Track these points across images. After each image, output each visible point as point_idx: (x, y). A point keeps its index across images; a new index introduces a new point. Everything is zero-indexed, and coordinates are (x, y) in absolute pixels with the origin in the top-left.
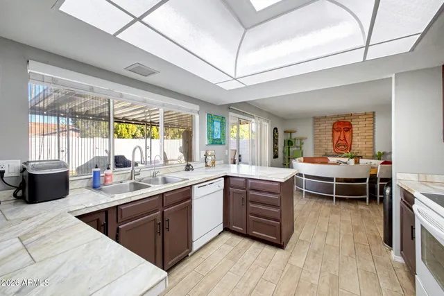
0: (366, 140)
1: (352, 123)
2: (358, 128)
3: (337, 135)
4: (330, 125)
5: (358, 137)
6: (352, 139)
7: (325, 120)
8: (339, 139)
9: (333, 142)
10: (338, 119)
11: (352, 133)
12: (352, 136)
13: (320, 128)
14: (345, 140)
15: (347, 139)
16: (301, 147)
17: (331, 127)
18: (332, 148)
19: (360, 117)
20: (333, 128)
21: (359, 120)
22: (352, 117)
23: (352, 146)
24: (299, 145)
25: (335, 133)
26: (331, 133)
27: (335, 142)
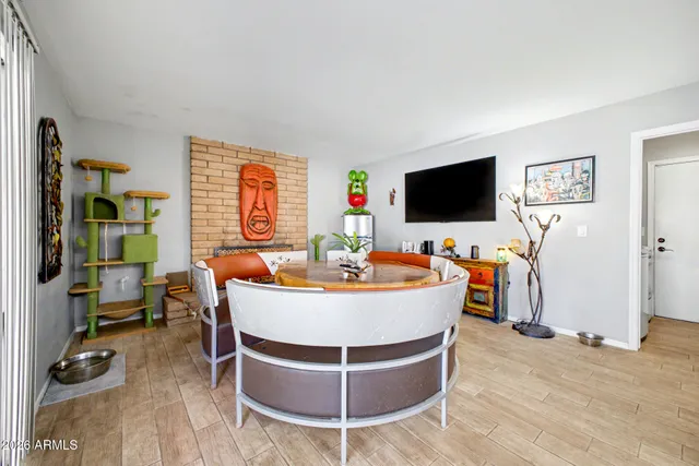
2: (287, 186)
3: (250, 195)
4: (234, 168)
5: (286, 206)
7: (222, 152)
8: (255, 206)
9: (241, 214)
10: (252, 157)
11: (277, 196)
13: (207, 172)
14: (266, 208)
15: (269, 209)
16: (147, 226)
17: (237, 175)
18: (238, 229)
19: (290, 163)
20: (241, 178)
21: (287, 169)
22: (276, 161)
23: (278, 223)
24: (139, 217)
25: (246, 190)
27: (246, 214)
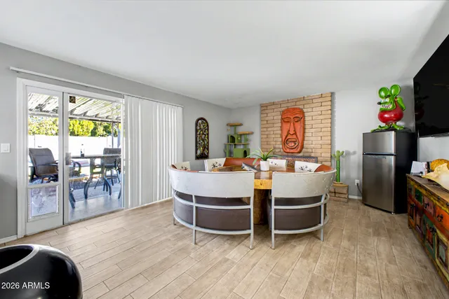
0: (321, 134)
1: (305, 110)
2: (313, 117)
3: (286, 126)
4: (279, 113)
5: (313, 130)
6: (304, 132)
7: (273, 107)
8: (288, 133)
9: (282, 137)
10: (289, 105)
11: (304, 125)
12: (304, 129)
13: (267, 119)
14: (295, 133)
15: (298, 134)
16: (245, 145)
17: (280, 117)
18: (281, 146)
19: (314, 101)
20: (282, 119)
21: (313, 105)
22: (304, 102)
23: (305, 142)
25: (284, 125)
26: (280, 125)
27: (284, 137)
